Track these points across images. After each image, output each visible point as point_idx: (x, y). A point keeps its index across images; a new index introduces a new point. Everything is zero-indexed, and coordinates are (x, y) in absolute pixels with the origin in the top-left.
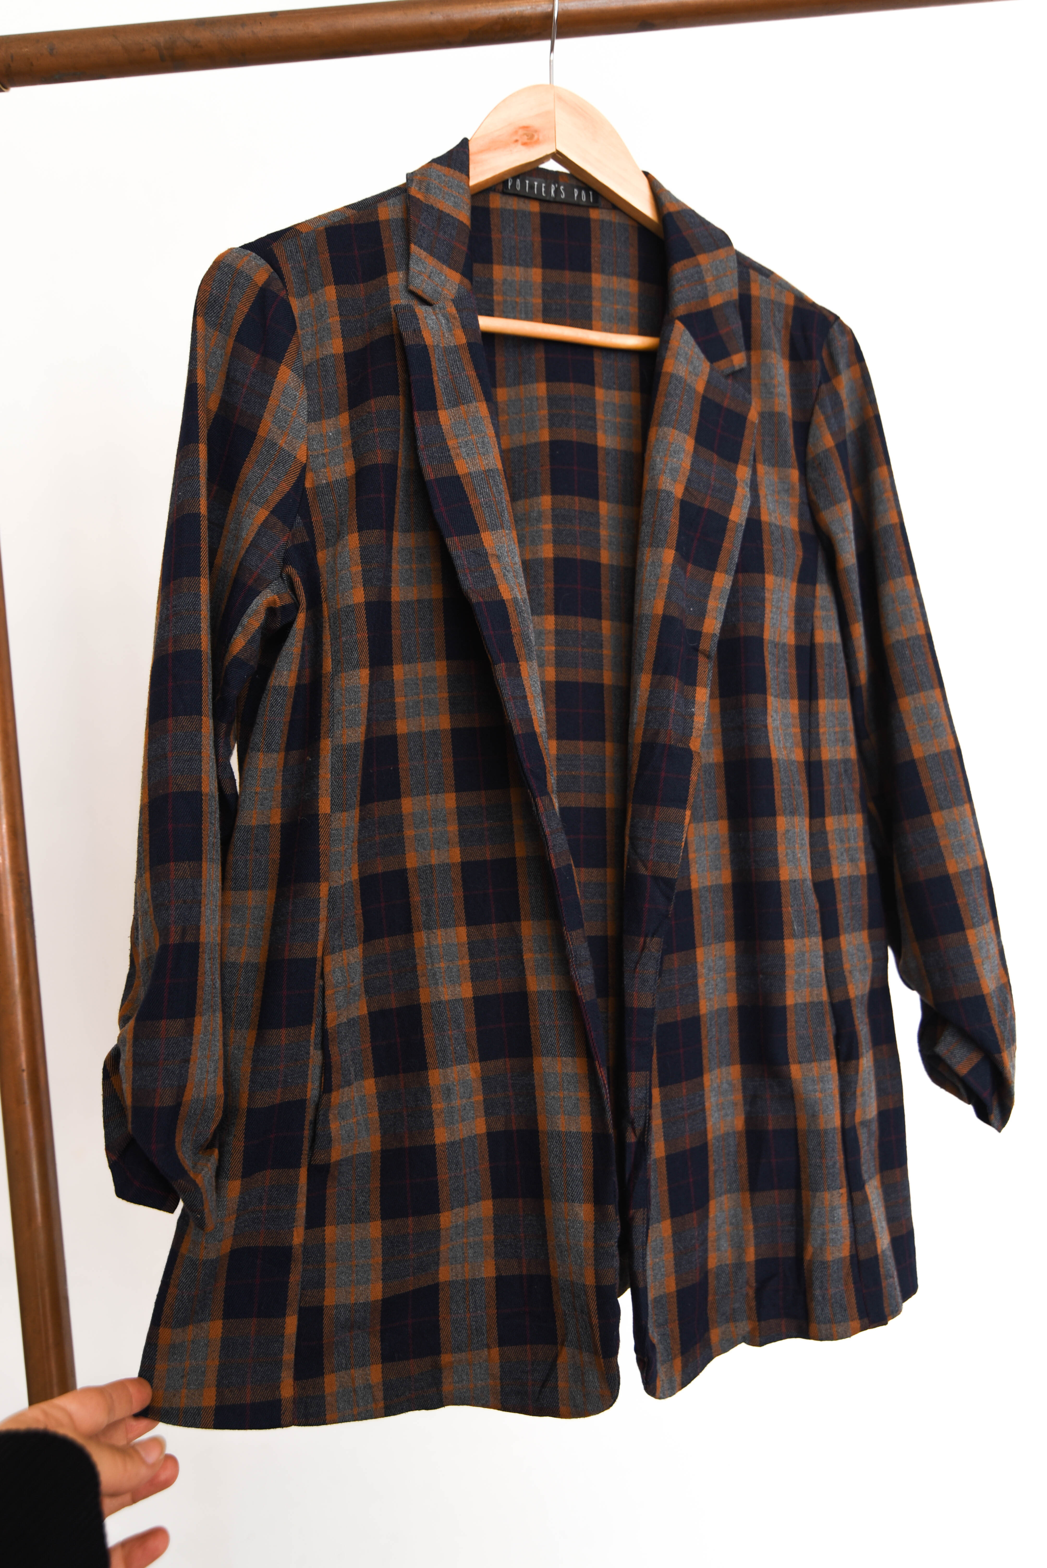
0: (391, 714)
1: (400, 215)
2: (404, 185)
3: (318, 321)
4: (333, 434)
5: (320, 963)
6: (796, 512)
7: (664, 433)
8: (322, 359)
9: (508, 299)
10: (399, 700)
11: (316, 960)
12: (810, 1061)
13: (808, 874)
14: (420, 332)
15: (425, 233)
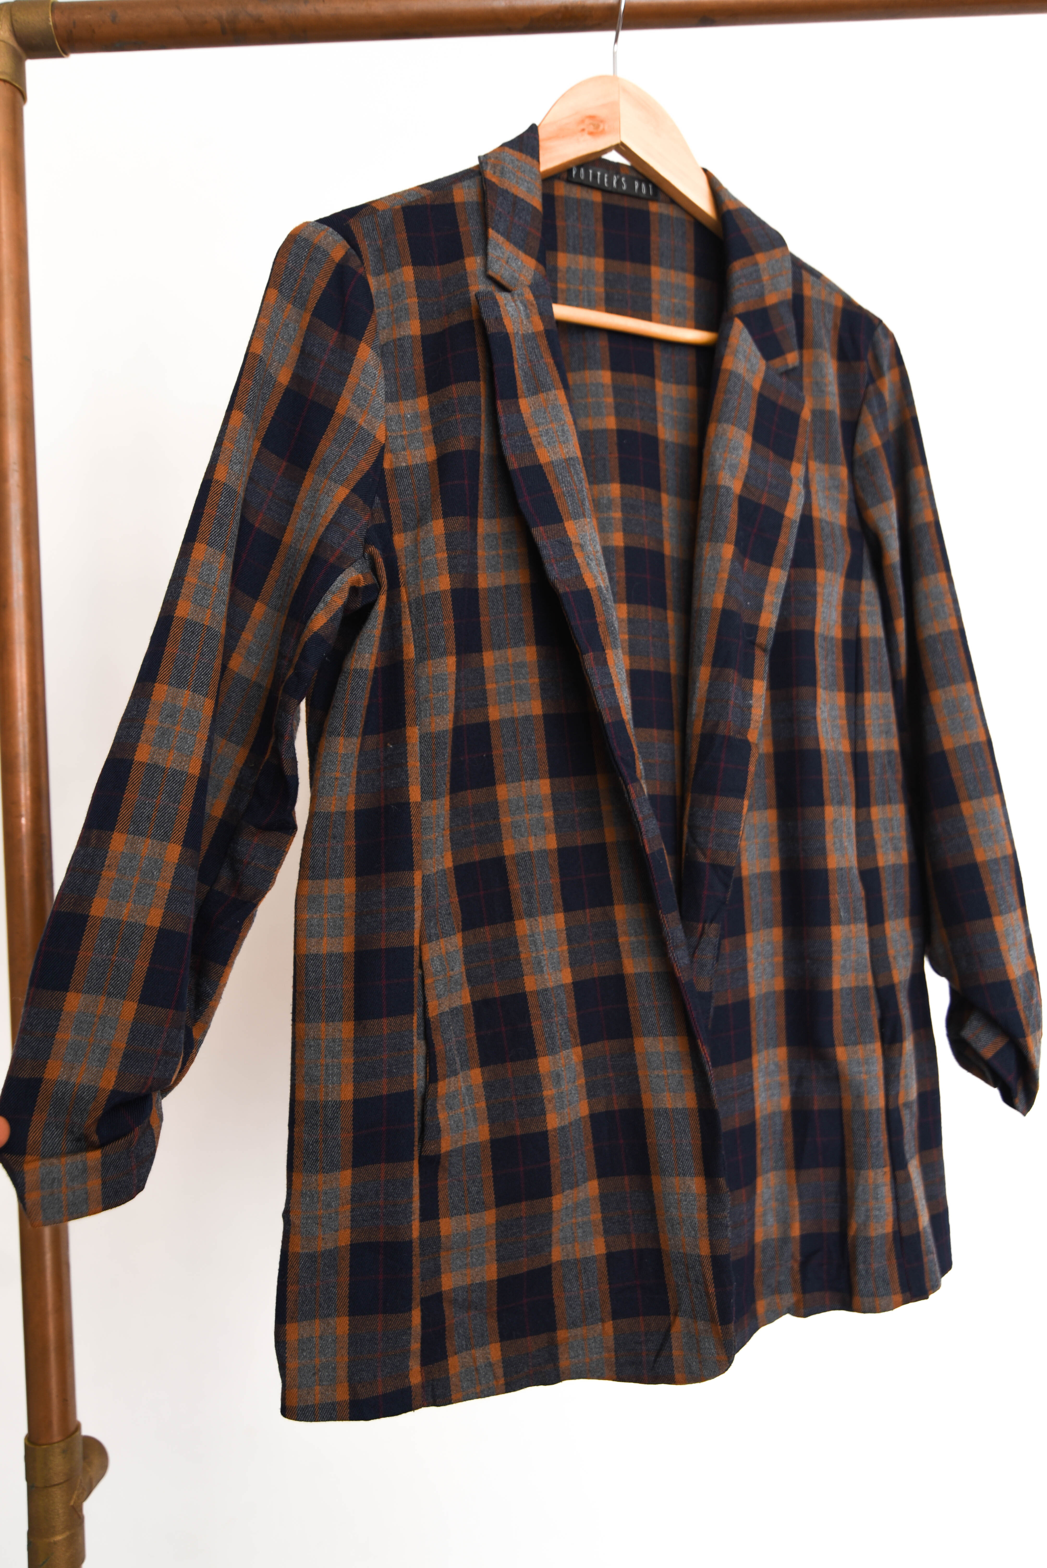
0: (482, 701)
1: (475, 198)
2: (477, 166)
3: (394, 301)
4: (411, 417)
5: (418, 952)
6: (845, 508)
7: (724, 430)
8: (399, 339)
9: (570, 287)
10: (490, 686)
11: (413, 949)
12: (856, 1043)
13: (854, 863)
14: (502, 319)
15: (500, 218)
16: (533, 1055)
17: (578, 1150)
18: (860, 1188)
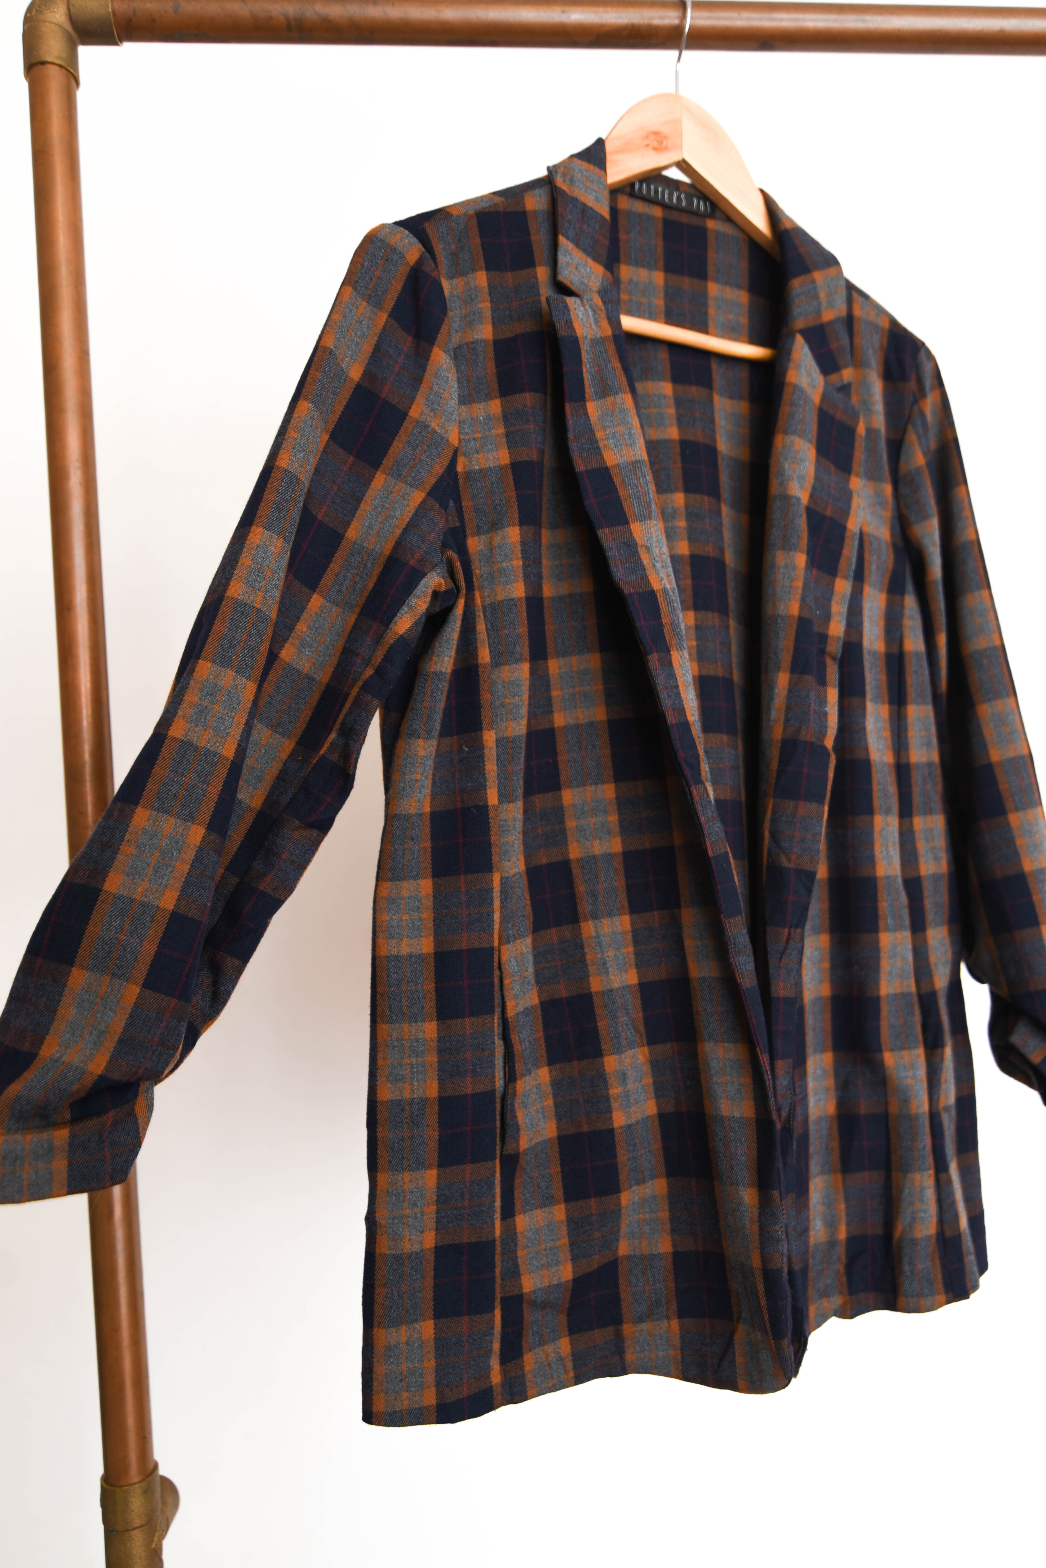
0: (548, 708)
1: (546, 207)
2: (547, 176)
3: (467, 305)
5: (497, 953)
6: (889, 524)
7: (790, 441)
8: (473, 343)
9: (634, 298)
10: (555, 693)
11: (493, 950)
12: (903, 1048)
13: (898, 871)
14: (572, 324)
15: (570, 225)
16: (599, 1054)
17: (646, 1147)
18: (906, 1191)
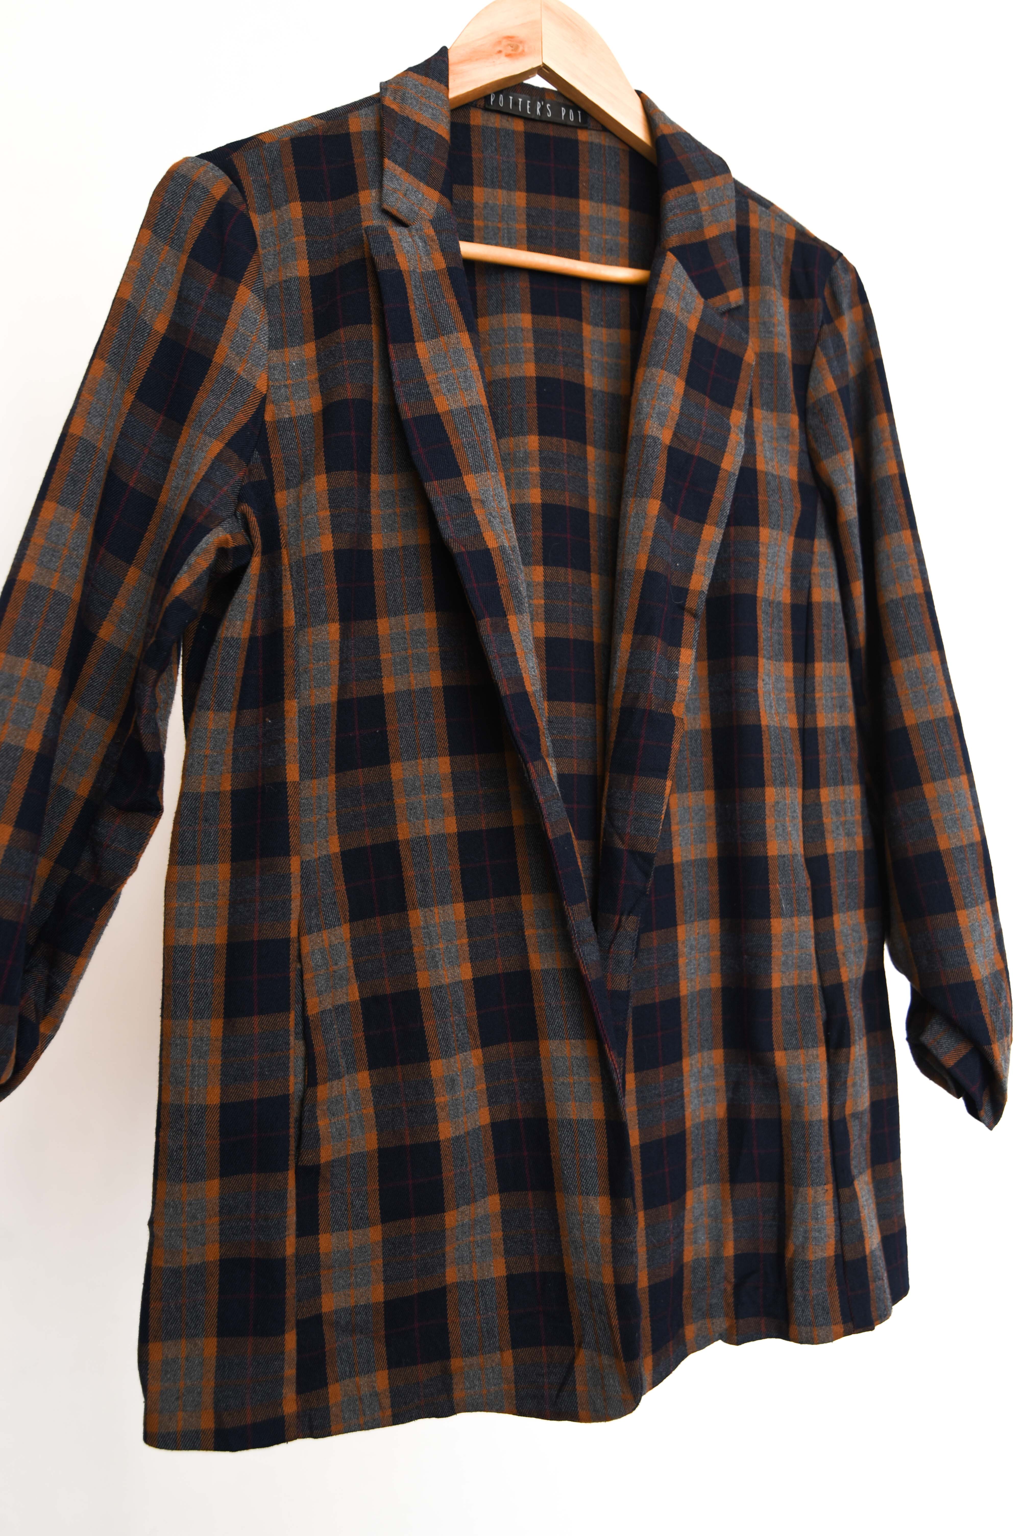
0: (374, 672)
1: (373, 127)
2: (378, 94)
3: (281, 240)
4: (297, 364)
6: (796, 460)
7: (652, 375)
8: (286, 281)
9: (489, 223)
10: (384, 656)
12: (797, 1048)
13: (799, 850)
14: (395, 255)
15: (399, 147)
16: (425, 1057)
17: (475, 1162)
18: (799, 1207)
